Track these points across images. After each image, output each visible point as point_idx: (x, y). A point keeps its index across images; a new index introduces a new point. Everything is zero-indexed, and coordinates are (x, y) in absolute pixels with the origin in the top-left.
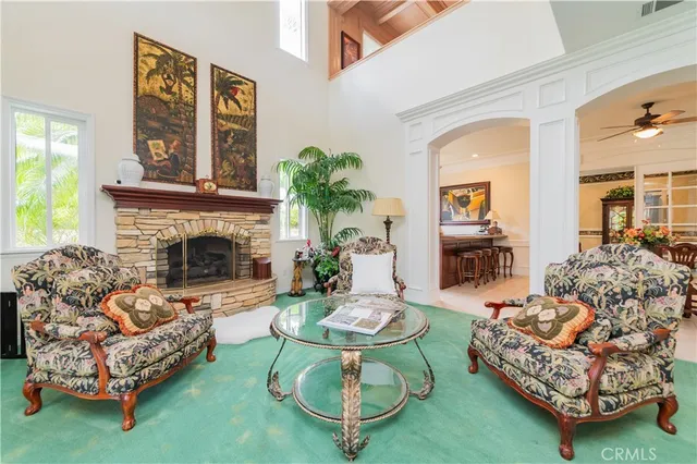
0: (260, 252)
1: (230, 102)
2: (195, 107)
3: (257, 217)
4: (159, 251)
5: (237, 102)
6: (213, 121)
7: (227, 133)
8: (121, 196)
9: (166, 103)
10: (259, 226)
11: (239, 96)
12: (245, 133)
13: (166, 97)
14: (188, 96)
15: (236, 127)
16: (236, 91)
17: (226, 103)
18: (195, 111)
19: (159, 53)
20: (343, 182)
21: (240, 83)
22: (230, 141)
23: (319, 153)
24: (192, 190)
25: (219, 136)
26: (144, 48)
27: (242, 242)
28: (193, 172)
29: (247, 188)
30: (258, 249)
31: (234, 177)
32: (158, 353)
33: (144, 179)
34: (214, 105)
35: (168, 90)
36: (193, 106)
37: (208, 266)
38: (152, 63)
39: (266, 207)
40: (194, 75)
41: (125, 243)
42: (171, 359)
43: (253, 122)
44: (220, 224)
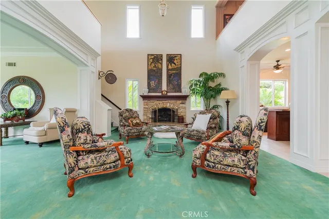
0: (182, 114)
1: (173, 64)
2: (162, 70)
3: (181, 102)
4: (152, 112)
5: (175, 64)
6: (167, 72)
7: (171, 75)
8: (144, 97)
9: (155, 71)
10: (181, 105)
11: (175, 62)
12: (177, 73)
13: (155, 69)
14: (160, 66)
15: (174, 72)
16: (174, 60)
17: (171, 65)
18: (162, 71)
19: (153, 57)
20: (220, 85)
21: (176, 57)
22: (172, 77)
23: (206, 74)
24: (160, 94)
25: (169, 76)
26: (150, 57)
27: (175, 110)
28: (161, 89)
29: (178, 92)
30: (181, 112)
31: (173, 89)
32: (133, 131)
33: (149, 92)
34: (167, 67)
35: (155, 67)
36: (161, 70)
37: (166, 118)
38: (151, 60)
39: (185, 98)
40: (162, 60)
41: (145, 109)
42: (136, 134)
43: (180, 68)
44: (168, 104)
